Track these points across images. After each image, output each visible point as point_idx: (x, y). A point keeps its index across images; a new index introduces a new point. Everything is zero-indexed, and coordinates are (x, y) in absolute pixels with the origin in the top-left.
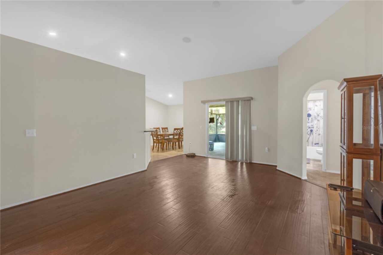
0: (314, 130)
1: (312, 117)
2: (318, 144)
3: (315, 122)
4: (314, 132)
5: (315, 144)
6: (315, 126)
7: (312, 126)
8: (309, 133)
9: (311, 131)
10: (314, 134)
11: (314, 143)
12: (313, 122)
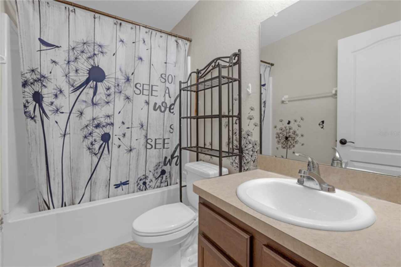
0: (116, 132)
1: (109, 82)
2: (126, 183)
3: (119, 102)
4: (114, 141)
5: (117, 186)
6: (117, 120)
7: (108, 121)
8: (97, 146)
9: (106, 138)
10: (115, 150)
11: (113, 182)
12: (111, 105)
